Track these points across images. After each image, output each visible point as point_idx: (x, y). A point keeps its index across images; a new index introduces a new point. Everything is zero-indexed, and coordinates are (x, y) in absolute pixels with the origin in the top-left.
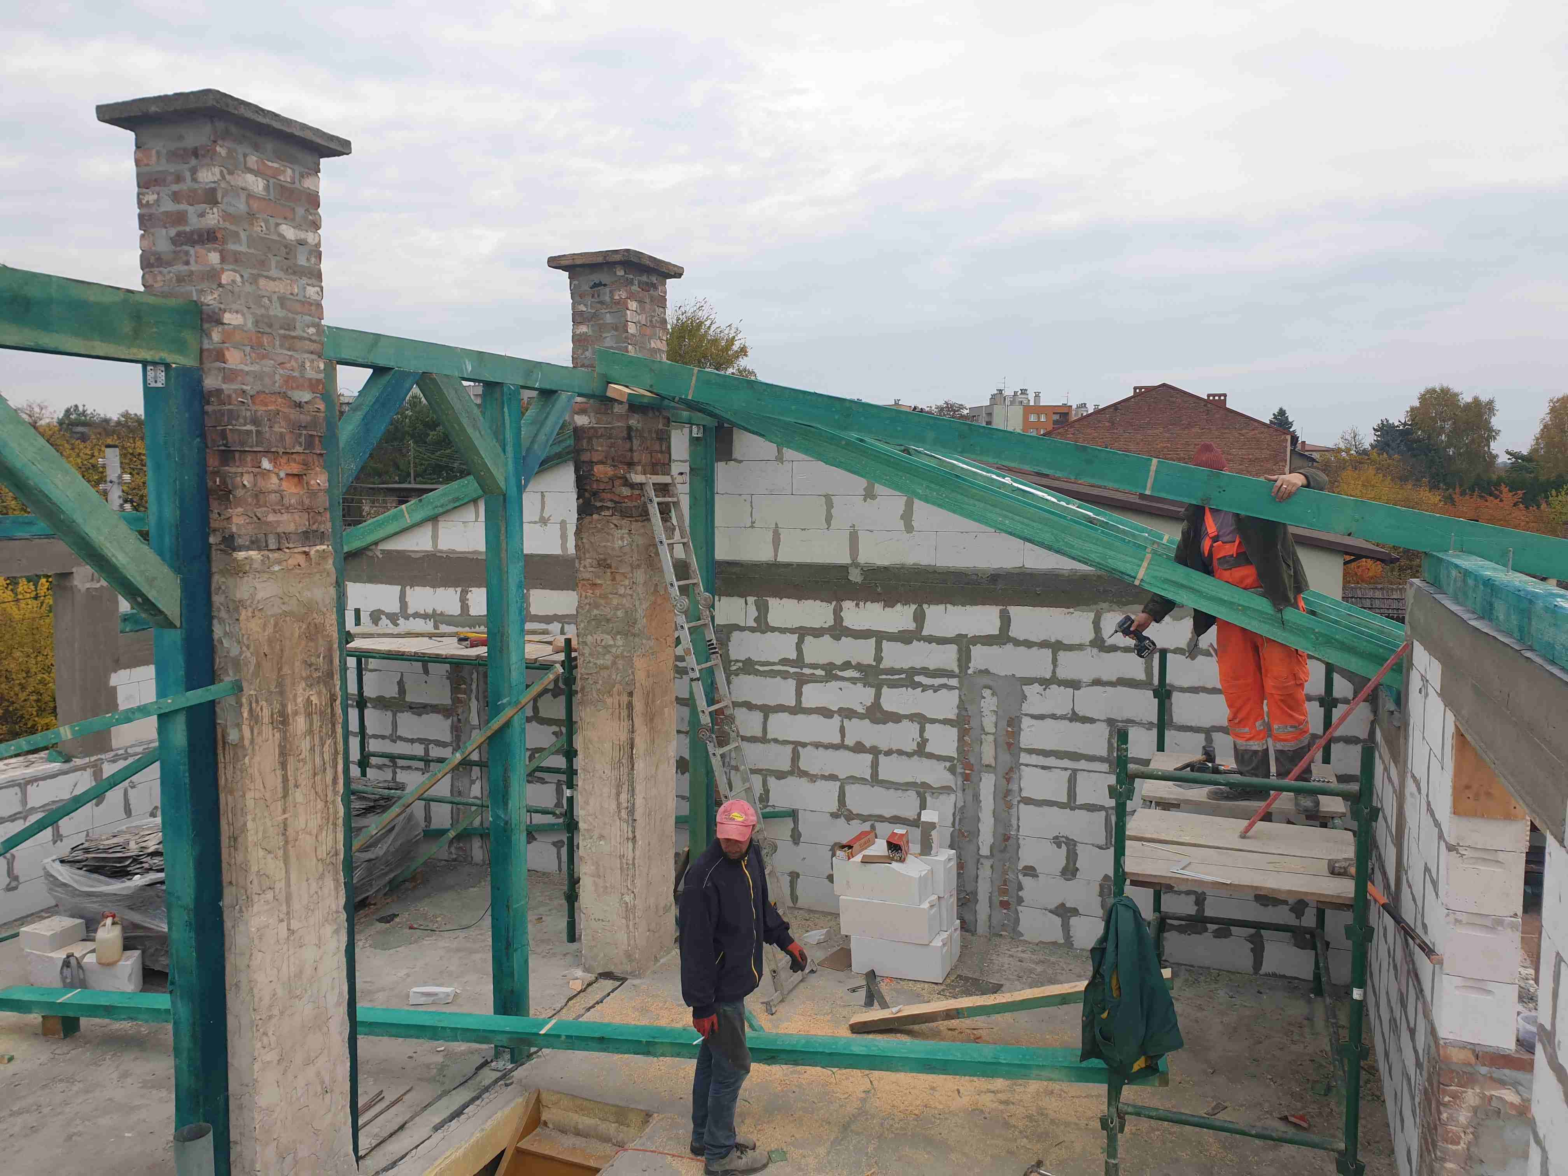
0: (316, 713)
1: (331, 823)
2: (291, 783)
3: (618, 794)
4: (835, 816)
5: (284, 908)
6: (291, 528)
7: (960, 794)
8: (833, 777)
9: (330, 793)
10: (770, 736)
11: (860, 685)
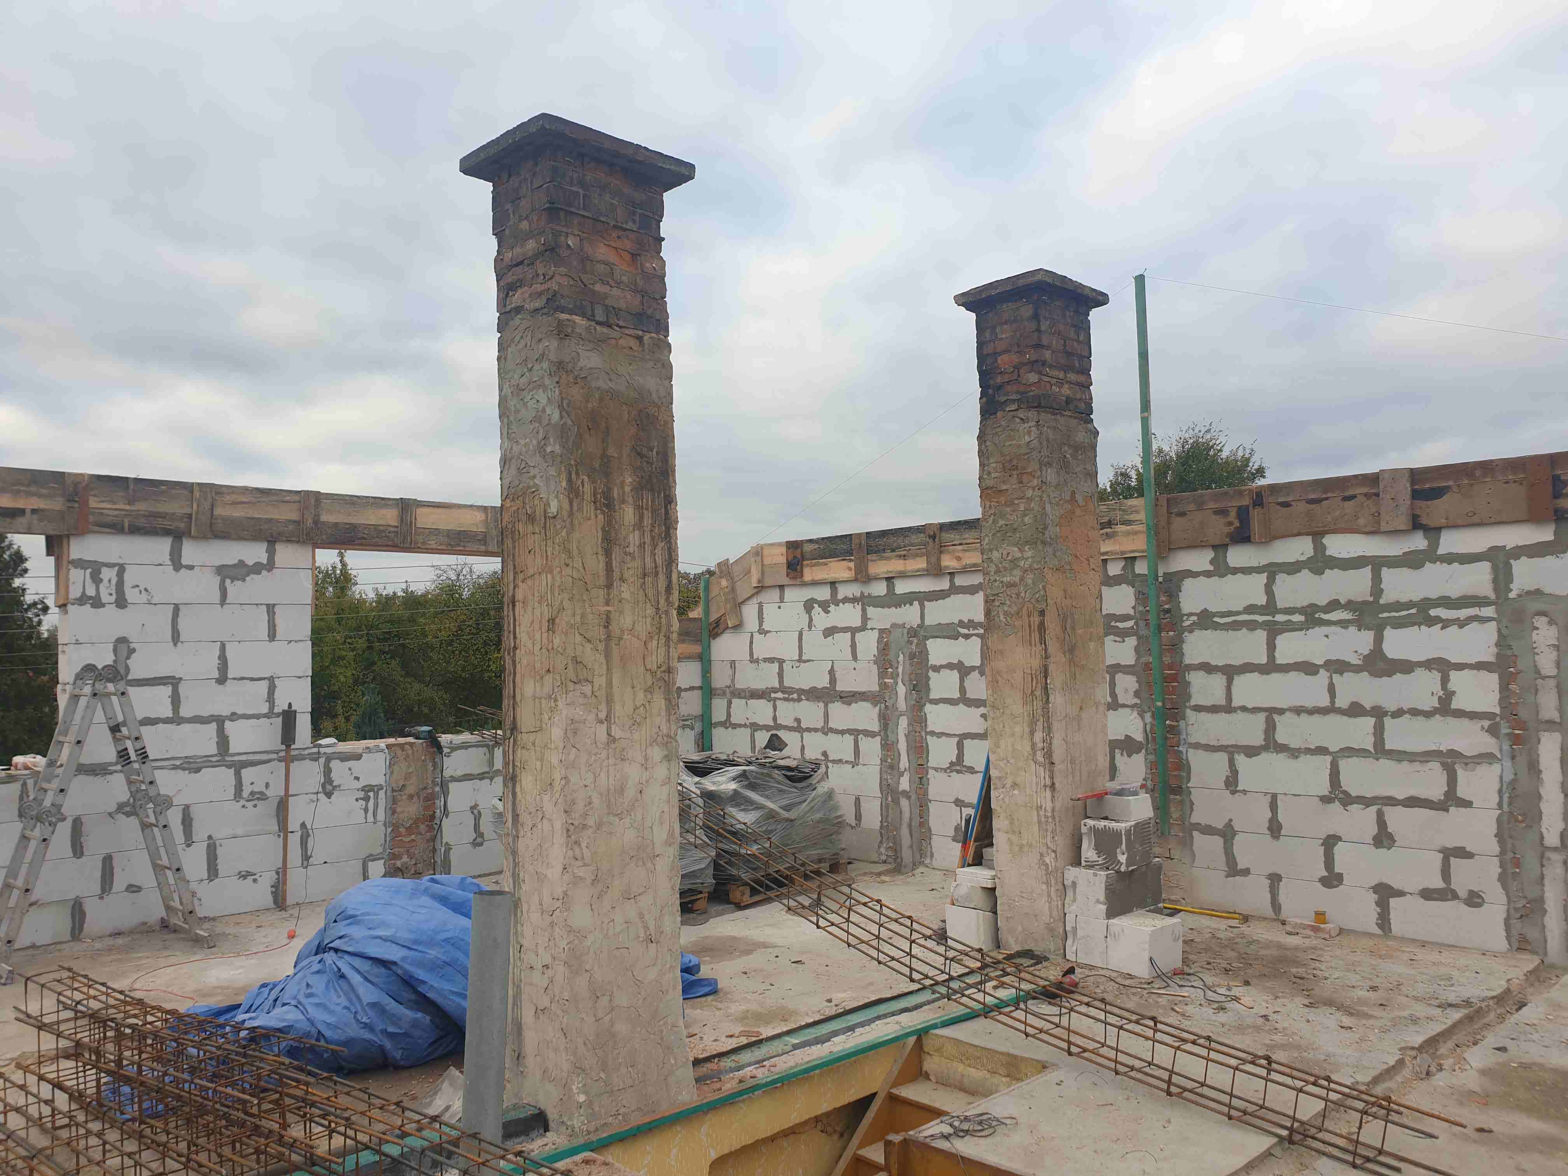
0: (647, 509)
1: (663, 634)
2: (616, 575)
3: (1032, 733)
4: (1326, 800)
5: (603, 707)
6: (622, 305)
7: (1508, 763)
8: (1322, 751)
9: (662, 601)
10: (1236, 703)
11: (1352, 629)
